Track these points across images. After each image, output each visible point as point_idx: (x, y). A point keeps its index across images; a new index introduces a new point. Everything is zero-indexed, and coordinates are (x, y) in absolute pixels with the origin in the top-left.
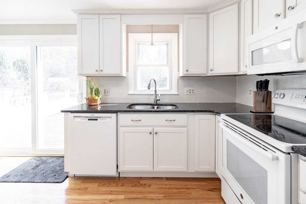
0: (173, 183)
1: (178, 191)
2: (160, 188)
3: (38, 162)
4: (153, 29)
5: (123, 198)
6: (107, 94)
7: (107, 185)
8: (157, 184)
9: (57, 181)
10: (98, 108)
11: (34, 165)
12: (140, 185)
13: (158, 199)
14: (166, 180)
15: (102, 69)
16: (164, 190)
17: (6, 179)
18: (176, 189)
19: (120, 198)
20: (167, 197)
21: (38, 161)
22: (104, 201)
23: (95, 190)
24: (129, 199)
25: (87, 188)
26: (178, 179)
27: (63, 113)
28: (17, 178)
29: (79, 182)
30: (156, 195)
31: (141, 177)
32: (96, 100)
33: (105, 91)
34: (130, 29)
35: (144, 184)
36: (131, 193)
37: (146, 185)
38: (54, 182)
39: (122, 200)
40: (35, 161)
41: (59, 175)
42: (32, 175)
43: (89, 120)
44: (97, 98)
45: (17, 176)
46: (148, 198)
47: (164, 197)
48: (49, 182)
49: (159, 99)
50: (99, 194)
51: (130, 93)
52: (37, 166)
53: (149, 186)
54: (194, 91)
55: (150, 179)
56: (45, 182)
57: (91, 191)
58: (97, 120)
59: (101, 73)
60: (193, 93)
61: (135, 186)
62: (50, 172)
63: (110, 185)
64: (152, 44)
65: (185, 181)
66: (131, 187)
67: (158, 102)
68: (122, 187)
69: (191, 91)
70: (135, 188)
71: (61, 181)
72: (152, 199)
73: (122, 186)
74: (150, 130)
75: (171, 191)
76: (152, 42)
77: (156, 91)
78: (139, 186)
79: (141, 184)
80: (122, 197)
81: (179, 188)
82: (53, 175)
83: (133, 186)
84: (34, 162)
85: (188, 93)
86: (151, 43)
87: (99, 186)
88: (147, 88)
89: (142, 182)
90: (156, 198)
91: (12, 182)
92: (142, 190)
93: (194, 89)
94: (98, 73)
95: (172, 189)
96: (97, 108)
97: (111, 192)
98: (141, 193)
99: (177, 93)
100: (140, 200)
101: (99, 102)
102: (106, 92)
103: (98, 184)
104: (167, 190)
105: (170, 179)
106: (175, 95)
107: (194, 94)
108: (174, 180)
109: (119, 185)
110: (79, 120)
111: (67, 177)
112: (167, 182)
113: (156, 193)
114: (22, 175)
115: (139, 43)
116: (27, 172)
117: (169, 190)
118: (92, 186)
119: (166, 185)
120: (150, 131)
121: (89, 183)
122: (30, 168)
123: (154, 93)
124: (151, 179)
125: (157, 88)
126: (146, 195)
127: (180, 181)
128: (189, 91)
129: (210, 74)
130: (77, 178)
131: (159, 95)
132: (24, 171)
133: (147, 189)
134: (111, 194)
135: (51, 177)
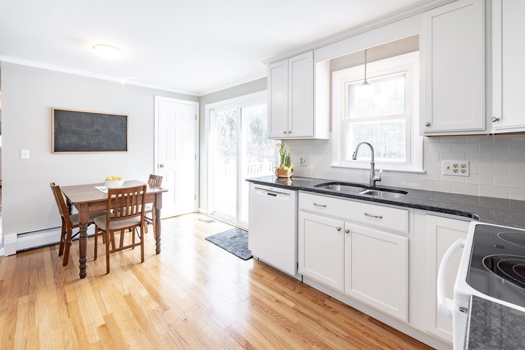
0: (377, 331)
1: (377, 344)
2: (350, 324)
3: (237, 234)
4: (366, 57)
5: (292, 306)
6: (304, 164)
7: (283, 283)
8: (348, 316)
9: (242, 257)
10: (288, 182)
11: (234, 235)
12: (322, 304)
13: (335, 335)
14: (369, 320)
15: (291, 131)
16: (353, 330)
17: (211, 240)
18: (377, 341)
19: (288, 304)
20: (352, 340)
21: (238, 232)
22: (271, 297)
23: (269, 282)
24: (298, 311)
25: (263, 276)
26: (391, 331)
27: (248, 182)
28: (218, 241)
29: (259, 267)
30: (337, 329)
31: (330, 296)
32: (286, 172)
33: (301, 159)
34: (334, 66)
35: (329, 306)
36: (305, 306)
37: (330, 309)
38: (239, 257)
39: (289, 307)
40: (235, 231)
41: (246, 253)
42: (228, 244)
43: (268, 194)
44: (286, 168)
45: (218, 239)
46: (323, 324)
47: (346, 337)
48: (236, 255)
49: (378, 178)
50: (271, 288)
51: (334, 164)
52: (235, 237)
53: (334, 312)
54: (467, 169)
55: (343, 305)
56: (233, 254)
57: (265, 281)
58: (276, 195)
59: (290, 135)
60: (463, 172)
61: (316, 302)
62: (241, 246)
63: (286, 285)
64: (366, 83)
65: (406, 341)
66: (308, 301)
67: (377, 183)
68: (299, 295)
69: (460, 169)
70: (313, 304)
71: (245, 259)
72: (327, 330)
73: (299, 293)
74: (340, 224)
75: (365, 337)
76: (365, 79)
77: (373, 164)
78: (319, 305)
79: (325, 304)
80: (292, 304)
81: (383, 343)
82: (242, 250)
83: (312, 301)
84: (235, 233)
85: (451, 172)
86: (363, 81)
87: (275, 280)
88: (352, 158)
89: (327, 302)
90: (334, 332)
91: (214, 243)
92: (321, 311)
93: (466, 163)
94: (286, 135)
95: (369, 336)
96: (286, 182)
97: (283, 293)
98: (317, 313)
99: (421, 170)
100: (311, 321)
101: (289, 174)
102: (303, 161)
103: (275, 278)
104: (359, 333)
105: (376, 322)
106: (418, 173)
107: (467, 174)
108: (383, 328)
109: (296, 291)
110: (259, 192)
111: (252, 257)
112: (367, 324)
113: (338, 326)
114: (222, 240)
115: (349, 84)
116: (225, 239)
117: (362, 335)
118: (268, 276)
119: (362, 326)
120: (339, 226)
121: (268, 272)
122: (229, 237)
123: (369, 167)
124: (344, 307)
125: (375, 159)
126: (322, 320)
127: (394, 335)
128: (452, 168)
129: (495, 129)
130: (259, 262)
131: (381, 171)
132: (224, 237)
133: (328, 314)
134: (282, 295)
135: (240, 251)
